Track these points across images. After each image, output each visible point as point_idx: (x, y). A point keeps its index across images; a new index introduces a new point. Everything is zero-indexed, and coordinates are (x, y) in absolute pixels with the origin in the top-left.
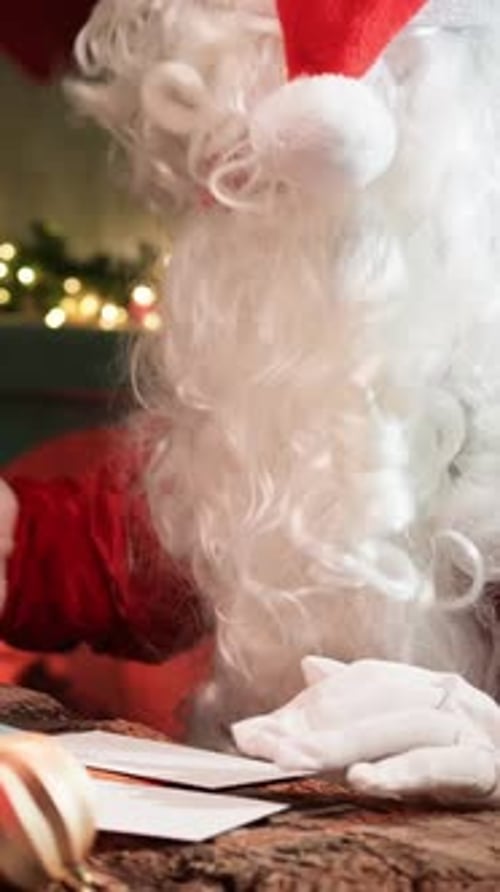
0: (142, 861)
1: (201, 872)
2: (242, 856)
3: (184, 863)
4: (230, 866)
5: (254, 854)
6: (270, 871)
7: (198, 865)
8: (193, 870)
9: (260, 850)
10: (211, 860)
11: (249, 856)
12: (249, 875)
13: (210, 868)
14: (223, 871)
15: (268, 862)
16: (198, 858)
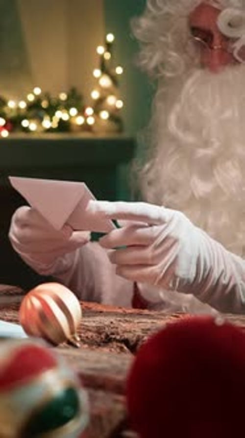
0: (89, 337)
1: (115, 339)
2: (130, 332)
3: (107, 336)
4: (126, 336)
5: (135, 331)
6: (143, 337)
7: (113, 336)
8: (111, 338)
9: (137, 329)
10: (118, 334)
11: (132, 332)
12: (135, 339)
13: (118, 337)
14: (123, 338)
15: (140, 334)
16: (113, 334)
